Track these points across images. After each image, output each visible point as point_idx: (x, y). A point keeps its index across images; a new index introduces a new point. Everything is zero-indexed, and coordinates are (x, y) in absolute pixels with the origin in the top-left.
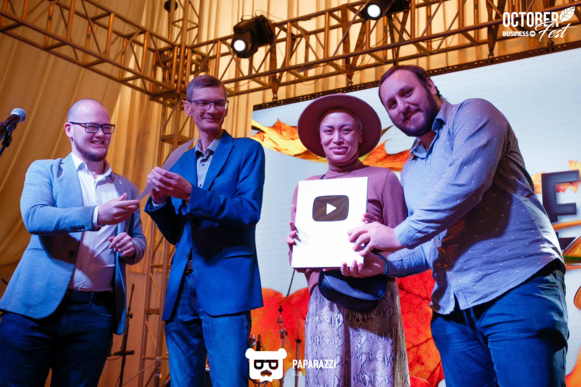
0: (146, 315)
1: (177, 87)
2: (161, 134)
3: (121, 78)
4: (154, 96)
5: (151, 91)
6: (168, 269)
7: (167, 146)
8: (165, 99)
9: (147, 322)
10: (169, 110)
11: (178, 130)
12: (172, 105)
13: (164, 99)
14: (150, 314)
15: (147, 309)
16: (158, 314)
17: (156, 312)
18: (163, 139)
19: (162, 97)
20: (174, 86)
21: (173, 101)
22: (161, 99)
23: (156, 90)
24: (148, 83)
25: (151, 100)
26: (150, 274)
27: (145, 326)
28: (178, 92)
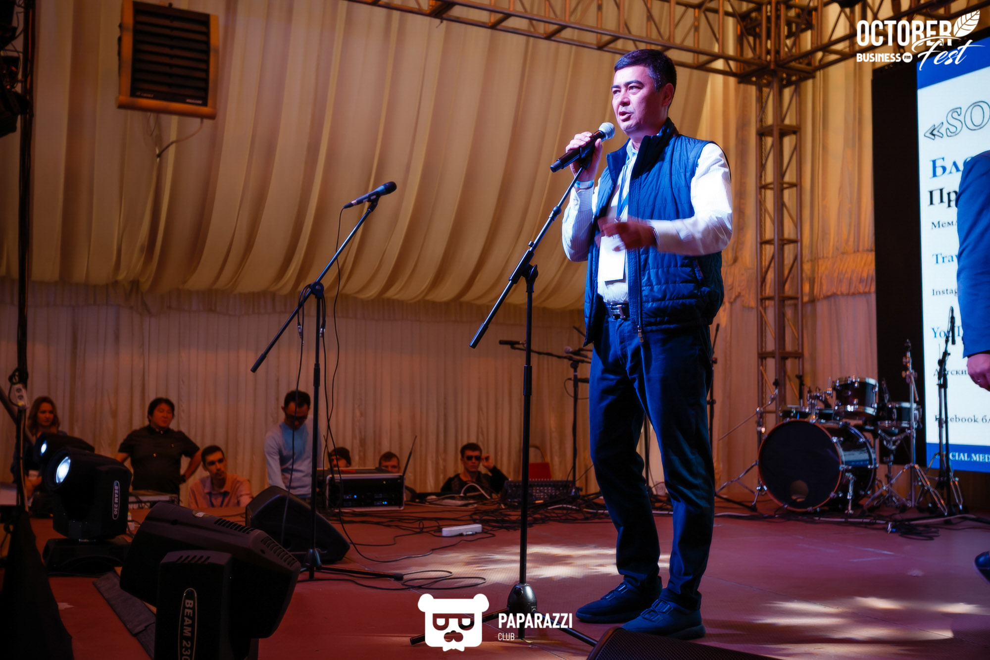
0: (760, 360)
1: (770, 60)
2: (758, 126)
3: (696, 62)
4: (743, 78)
5: (739, 72)
6: (784, 301)
7: (769, 141)
8: (759, 78)
9: (761, 368)
10: (766, 90)
11: (780, 116)
12: (768, 85)
13: (756, 79)
14: (765, 358)
15: (760, 351)
16: (774, 357)
17: (772, 355)
18: (762, 133)
19: (753, 77)
20: (766, 61)
21: (770, 79)
22: (754, 79)
23: (744, 69)
24: (732, 63)
25: (739, 82)
26: (760, 308)
27: (760, 372)
28: (772, 67)
